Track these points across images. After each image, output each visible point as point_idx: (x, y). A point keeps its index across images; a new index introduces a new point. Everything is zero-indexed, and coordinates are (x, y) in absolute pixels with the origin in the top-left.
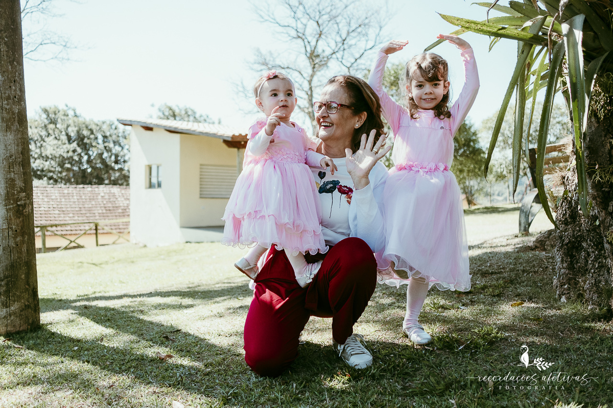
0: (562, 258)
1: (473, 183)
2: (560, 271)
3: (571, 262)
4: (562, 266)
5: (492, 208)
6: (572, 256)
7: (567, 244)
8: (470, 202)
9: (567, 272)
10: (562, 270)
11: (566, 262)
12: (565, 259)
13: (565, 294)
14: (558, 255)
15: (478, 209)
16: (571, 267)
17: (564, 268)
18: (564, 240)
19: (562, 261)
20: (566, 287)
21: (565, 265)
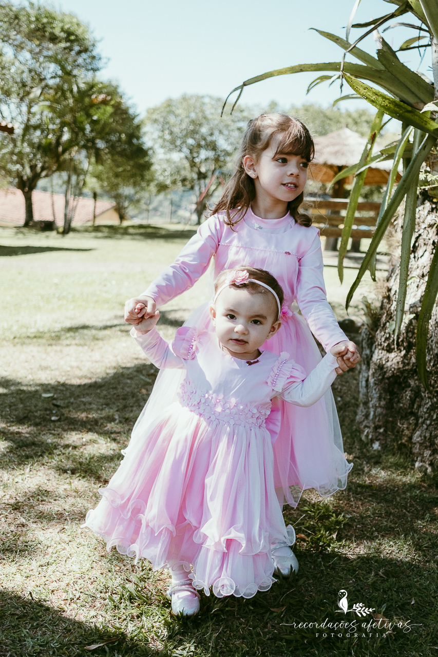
0: (381, 394)
2: (376, 409)
3: (391, 400)
4: (379, 404)
6: (392, 393)
7: (389, 378)
9: (384, 412)
10: (379, 410)
11: (385, 399)
12: (383, 395)
13: (380, 439)
14: (375, 389)
16: (389, 407)
17: (380, 407)
18: (385, 373)
19: (380, 398)
20: (381, 430)
21: (383, 403)
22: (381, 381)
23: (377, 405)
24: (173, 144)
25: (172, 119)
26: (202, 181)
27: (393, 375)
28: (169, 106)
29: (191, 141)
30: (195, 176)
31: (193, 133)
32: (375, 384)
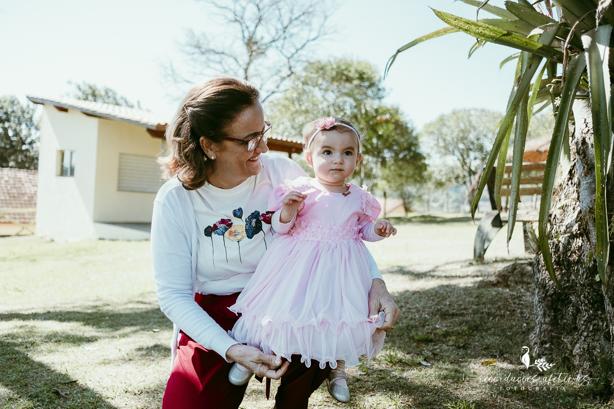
0: (545, 311)
1: (411, 189)
2: (542, 326)
3: (555, 316)
4: (544, 320)
5: (429, 216)
6: (556, 310)
7: (551, 296)
8: (407, 210)
9: (550, 328)
10: (544, 326)
11: (549, 316)
12: (548, 313)
13: (546, 354)
14: (540, 307)
15: (415, 217)
16: (554, 323)
17: (546, 323)
18: (548, 291)
19: (544, 315)
20: (548, 346)
21: (547, 320)
22: (544, 298)
23: (542, 322)
24: (447, 150)
25: (445, 130)
26: (472, 177)
27: (555, 293)
28: (442, 120)
29: (461, 146)
30: (467, 174)
31: (463, 139)
32: (539, 302)
